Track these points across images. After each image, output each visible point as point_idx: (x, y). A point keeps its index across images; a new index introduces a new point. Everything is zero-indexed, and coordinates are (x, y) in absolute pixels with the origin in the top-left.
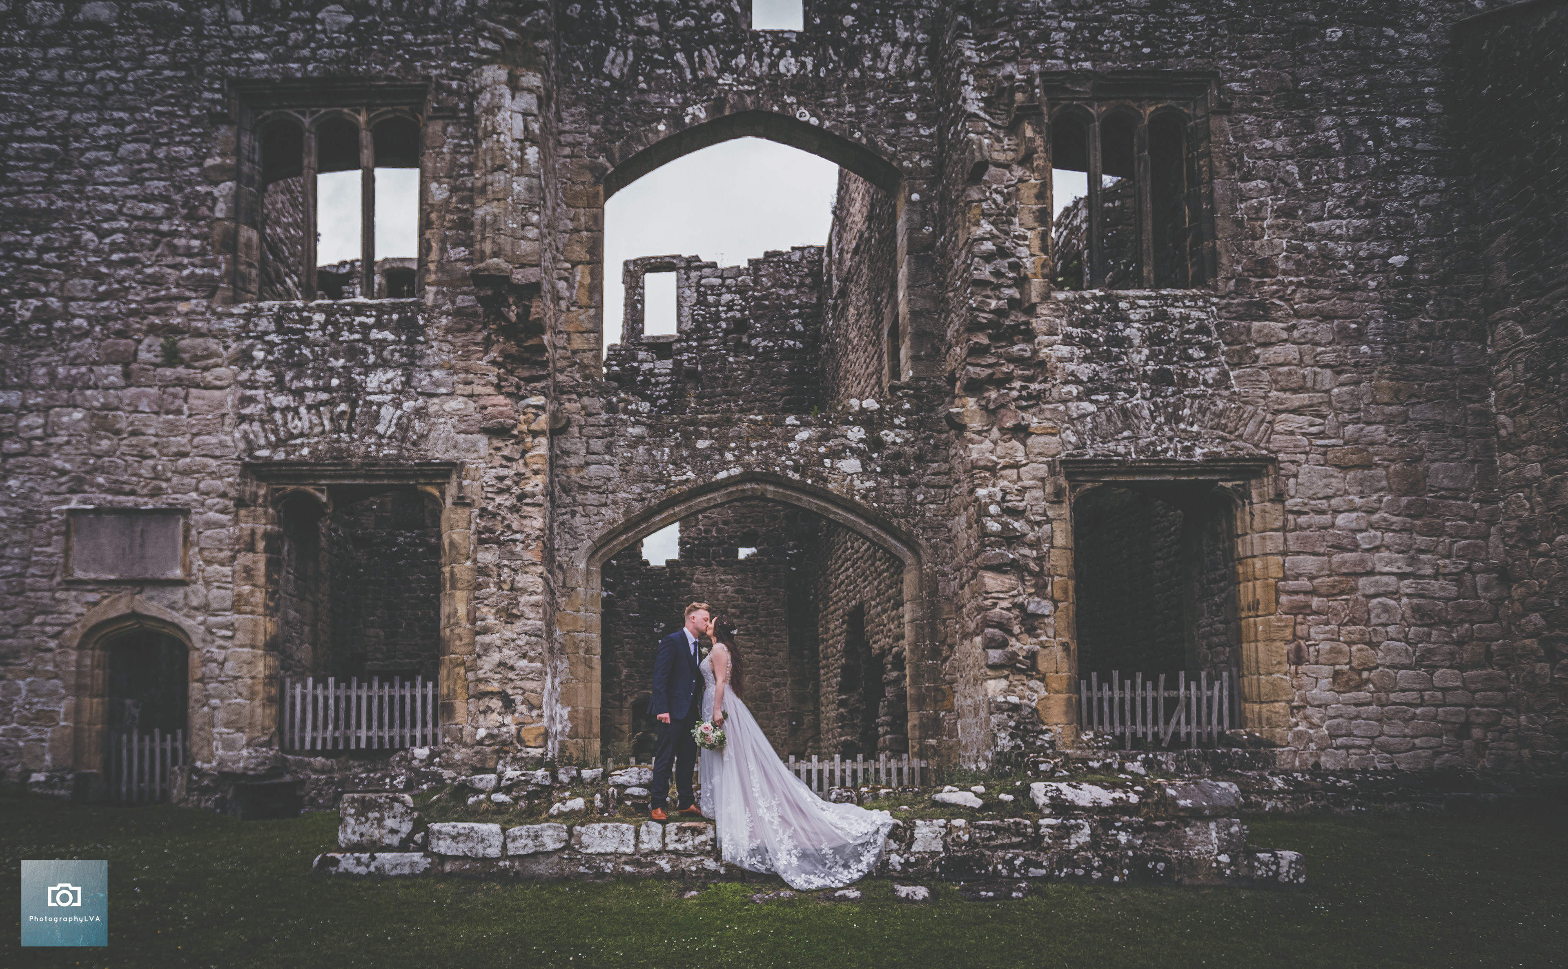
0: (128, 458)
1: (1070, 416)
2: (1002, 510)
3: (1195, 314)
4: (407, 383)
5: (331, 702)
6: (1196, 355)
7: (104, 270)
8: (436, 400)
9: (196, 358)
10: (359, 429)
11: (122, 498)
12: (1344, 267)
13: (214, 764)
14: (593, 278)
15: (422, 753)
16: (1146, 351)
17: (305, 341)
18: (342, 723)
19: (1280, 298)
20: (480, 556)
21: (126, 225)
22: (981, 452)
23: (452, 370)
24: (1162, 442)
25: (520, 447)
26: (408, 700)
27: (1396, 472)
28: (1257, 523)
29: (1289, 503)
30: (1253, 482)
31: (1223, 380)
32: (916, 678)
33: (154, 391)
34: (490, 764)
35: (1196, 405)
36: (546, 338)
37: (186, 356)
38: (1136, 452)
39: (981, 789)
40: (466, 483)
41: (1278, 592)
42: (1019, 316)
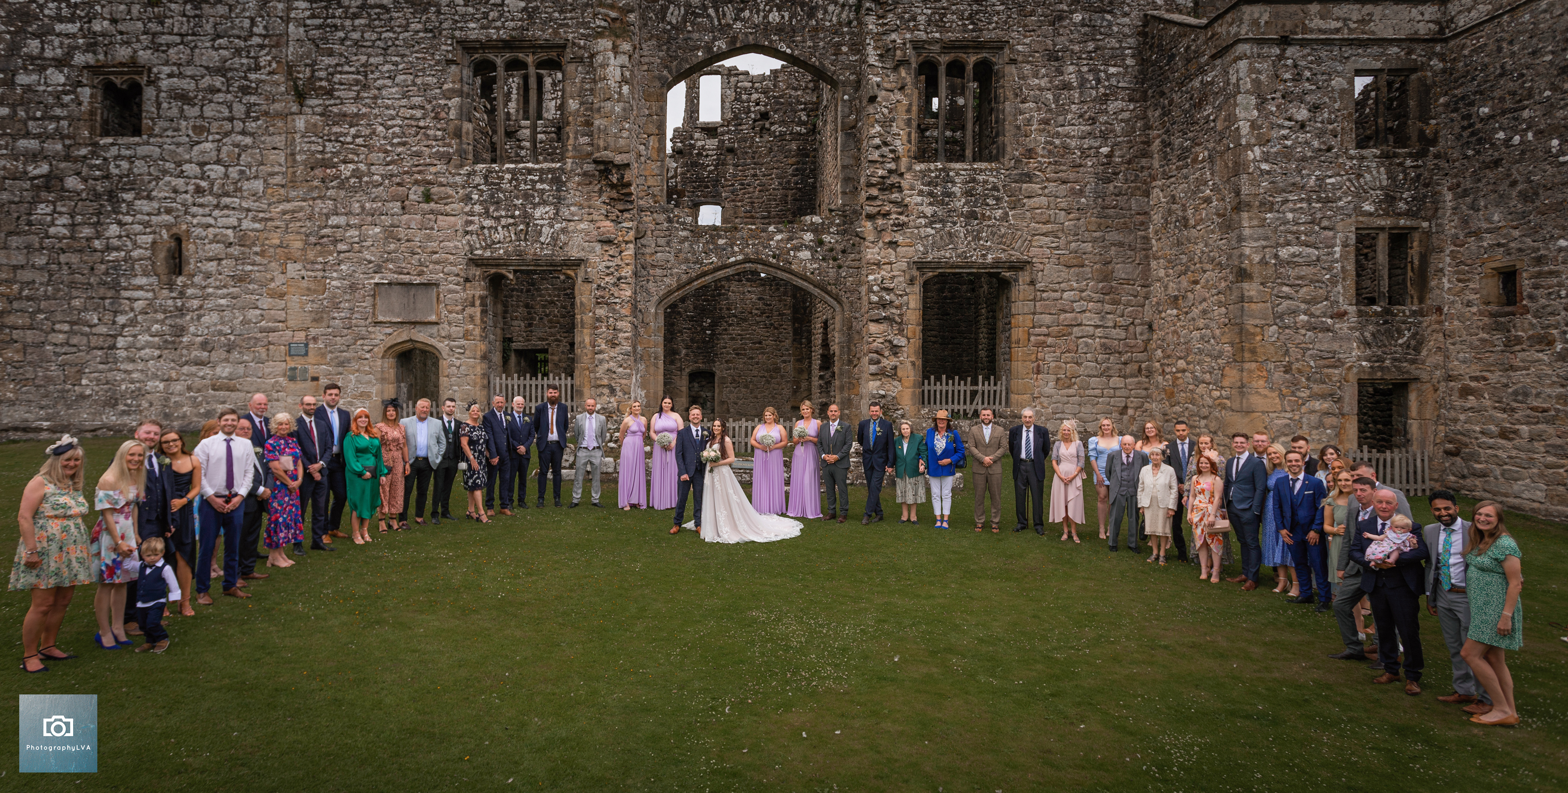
0: (405, 254)
1: (920, 236)
2: (882, 289)
3: (991, 179)
4: (557, 214)
6: (991, 203)
7: (389, 148)
8: (572, 224)
9: (441, 199)
10: (531, 240)
11: (403, 277)
12: (1074, 153)
14: (659, 146)
16: (963, 200)
17: (500, 189)
20: (597, 311)
21: (401, 123)
22: (873, 254)
23: (581, 206)
24: (970, 252)
25: (618, 250)
27: (1097, 270)
28: (1021, 298)
29: (1038, 286)
30: (1020, 274)
31: (1005, 217)
32: (840, 376)
33: (418, 217)
35: (989, 231)
37: (435, 197)
38: (956, 257)
40: (589, 270)
41: (1029, 334)
42: (894, 179)
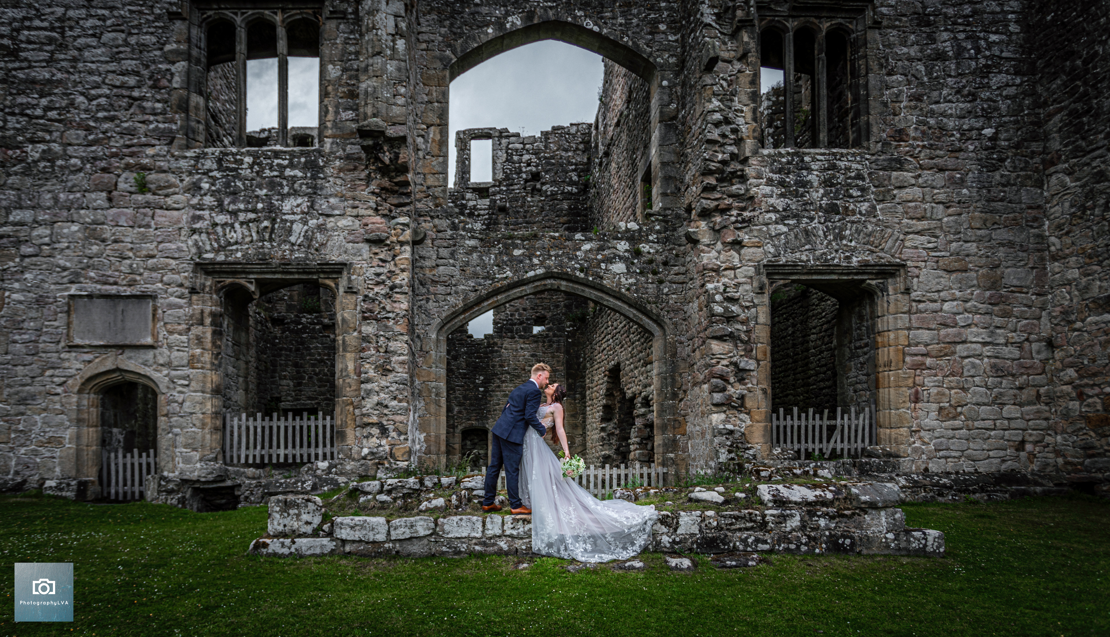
0: (111, 259)
1: (770, 235)
2: (725, 299)
3: (854, 166)
4: (312, 207)
5: (259, 430)
6: (855, 194)
7: (92, 124)
8: (332, 219)
9: (160, 188)
10: (277, 239)
11: (108, 287)
12: (953, 135)
13: (177, 473)
14: (441, 136)
15: (323, 465)
16: (822, 191)
17: (238, 177)
18: (267, 444)
19: (911, 156)
20: (363, 329)
21: (108, 92)
22: (709, 258)
23: (343, 198)
24: (831, 253)
25: (392, 253)
26: (313, 429)
27: (983, 275)
28: (892, 308)
29: (913, 295)
30: (890, 280)
31: (872, 212)
32: (662, 412)
33: (130, 211)
34: (371, 473)
35: (854, 228)
36: (410, 176)
37: (153, 187)
38: (814, 260)
39: (722, 489)
40: (353, 277)
41: (904, 354)
42: (735, 166)
